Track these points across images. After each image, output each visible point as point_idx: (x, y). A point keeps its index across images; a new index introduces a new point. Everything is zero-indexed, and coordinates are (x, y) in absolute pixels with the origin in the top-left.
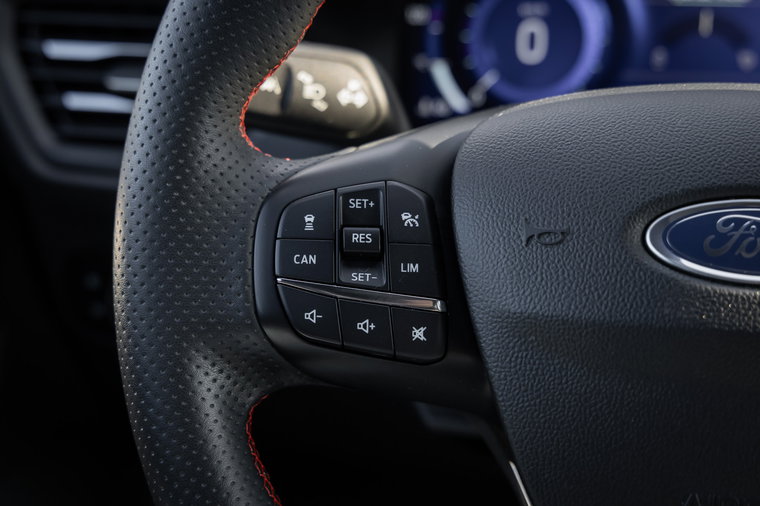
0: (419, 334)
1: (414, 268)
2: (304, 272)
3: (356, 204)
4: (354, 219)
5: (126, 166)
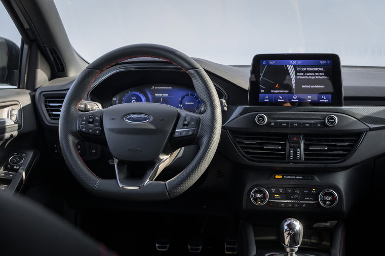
0: (97, 132)
1: (97, 124)
2: (83, 124)
3: (90, 116)
4: (90, 118)
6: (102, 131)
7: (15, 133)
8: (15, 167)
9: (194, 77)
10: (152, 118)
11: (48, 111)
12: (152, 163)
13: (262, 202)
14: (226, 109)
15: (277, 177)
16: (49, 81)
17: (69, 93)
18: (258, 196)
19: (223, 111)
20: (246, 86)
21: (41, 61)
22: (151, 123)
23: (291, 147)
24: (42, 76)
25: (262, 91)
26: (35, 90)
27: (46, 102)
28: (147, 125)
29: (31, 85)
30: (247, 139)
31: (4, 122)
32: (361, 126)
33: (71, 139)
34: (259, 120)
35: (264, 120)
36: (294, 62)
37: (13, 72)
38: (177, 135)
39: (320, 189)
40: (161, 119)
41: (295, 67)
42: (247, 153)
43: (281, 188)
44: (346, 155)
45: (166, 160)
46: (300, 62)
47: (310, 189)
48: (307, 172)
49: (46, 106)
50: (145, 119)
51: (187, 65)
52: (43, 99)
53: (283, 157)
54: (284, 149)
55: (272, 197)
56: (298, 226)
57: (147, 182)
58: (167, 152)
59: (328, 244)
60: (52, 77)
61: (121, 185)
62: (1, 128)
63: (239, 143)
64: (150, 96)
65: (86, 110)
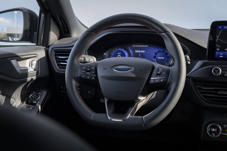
0: (93, 78)
1: (93, 72)
2: (83, 72)
3: (88, 67)
4: (88, 68)
5: (66, 67)
6: (97, 78)
7: (34, 78)
8: (34, 102)
9: (166, 38)
10: (133, 69)
11: (57, 62)
12: (133, 102)
13: (216, 135)
14: (189, 63)
16: (58, 40)
17: (73, 49)
18: (213, 130)
19: (187, 64)
20: (205, 45)
21: (53, 26)
22: (133, 72)
24: (53, 36)
25: (218, 49)
26: (48, 47)
27: (56, 55)
28: (129, 73)
29: (45, 43)
30: (205, 86)
31: (27, 70)
33: (74, 82)
34: (215, 72)
35: (219, 71)
38: (152, 82)
40: (140, 70)
42: (205, 97)
45: (143, 100)
49: (56, 58)
50: (128, 69)
51: (160, 30)
52: (54, 53)
55: (224, 131)
57: (129, 116)
58: (144, 94)
60: (60, 38)
61: (109, 118)
62: (25, 74)
63: (199, 89)
64: (131, 52)
65: (85, 62)
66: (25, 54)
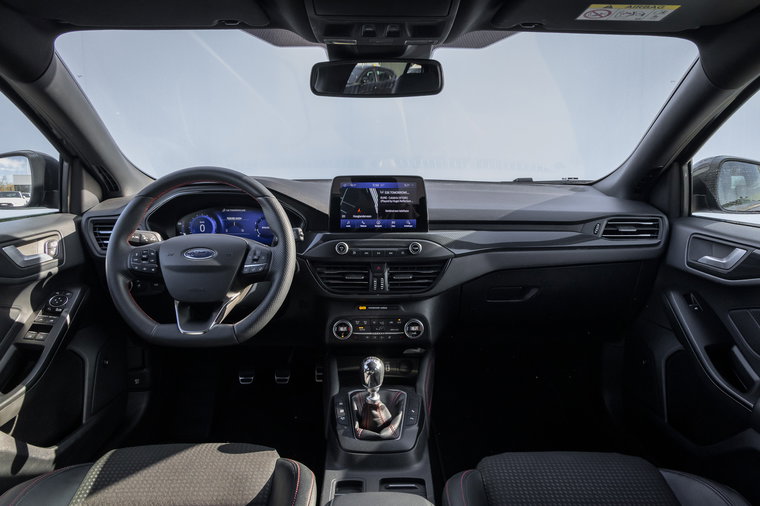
0: (153, 270)
1: (153, 261)
2: (135, 262)
3: (145, 252)
4: (144, 254)
6: (159, 269)
7: (55, 270)
8: (57, 310)
9: (265, 206)
10: (216, 254)
11: (98, 240)
12: (219, 303)
13: (345, 335)
14: (302, 238)
15: (361, 308)
16: (100, 202)
17: (119, 219)
18: (342, 329)
19: (298, 241)
20: (326, 209)
21: (87, 180)
22: (216, 259)
23: (374, 277)
24: (90, 197)
25: (344, 216)
26: (82, 214)
27: (95, 229)
28: (209, 261)
29: (76, 208)
30: (328, 269)
31: (39, 259)
32: (446, 253)
33: (121, 279)
34: (339, 249)
35: (345, 248)
36: (377, 185)
37: (53, 193)
38: (246, 271)
39: (406, 319)
40: (226, 253)
41: (378, 190)
42: (328, 284)
43: (366, 319)
44: (430, 283)
45: (235, 298)
46: (382, 185)
47: (395, 320)
48: (392, 303)
49: (95, 234)
50: (208, 254)
51: (256, 193)
52: (90, 227)
53: (366, 288)
54: (367, 279)
55: (356, 329)
56: (379, 364)
57: (213, 325)
58: (234, 289)
59: (417, 371)
60: (104, 197)
61: (182, 331)
62: (35, 266)
63: (319, 273)
64: (221, 220)
65: (141, 243)
66: (33, 233)
